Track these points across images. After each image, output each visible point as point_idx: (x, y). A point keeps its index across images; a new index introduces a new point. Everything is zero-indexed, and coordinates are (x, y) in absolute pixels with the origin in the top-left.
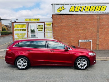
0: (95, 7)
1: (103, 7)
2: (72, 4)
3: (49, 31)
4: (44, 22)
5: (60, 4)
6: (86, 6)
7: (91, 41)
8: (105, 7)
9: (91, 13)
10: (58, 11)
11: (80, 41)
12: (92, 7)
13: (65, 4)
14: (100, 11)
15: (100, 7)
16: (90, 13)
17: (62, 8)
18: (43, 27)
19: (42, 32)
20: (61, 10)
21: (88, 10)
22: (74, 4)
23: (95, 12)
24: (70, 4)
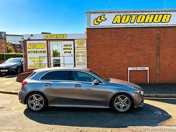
0: (152, 16)
1: (165, 16)
2: (117, 12)
3: (81, 54)
4: (74, 40)
5: (98, 13)
6: (138, 15)
7: (147, 68)
8: (169, 16)
9: (147, 25)
10: (96, 23)
11: (130, 69)
12: (148, 16)
13: (106, 13)
14: (161, 21)
15: (161, 16)
16: (144, 25)
17: (102, 18)
18: (72, 47)
19: (70, 54)
20: (100, 21)
21: (143, 20)
22: (120, 12)
23: (153, 25)
24: (114, 12)
